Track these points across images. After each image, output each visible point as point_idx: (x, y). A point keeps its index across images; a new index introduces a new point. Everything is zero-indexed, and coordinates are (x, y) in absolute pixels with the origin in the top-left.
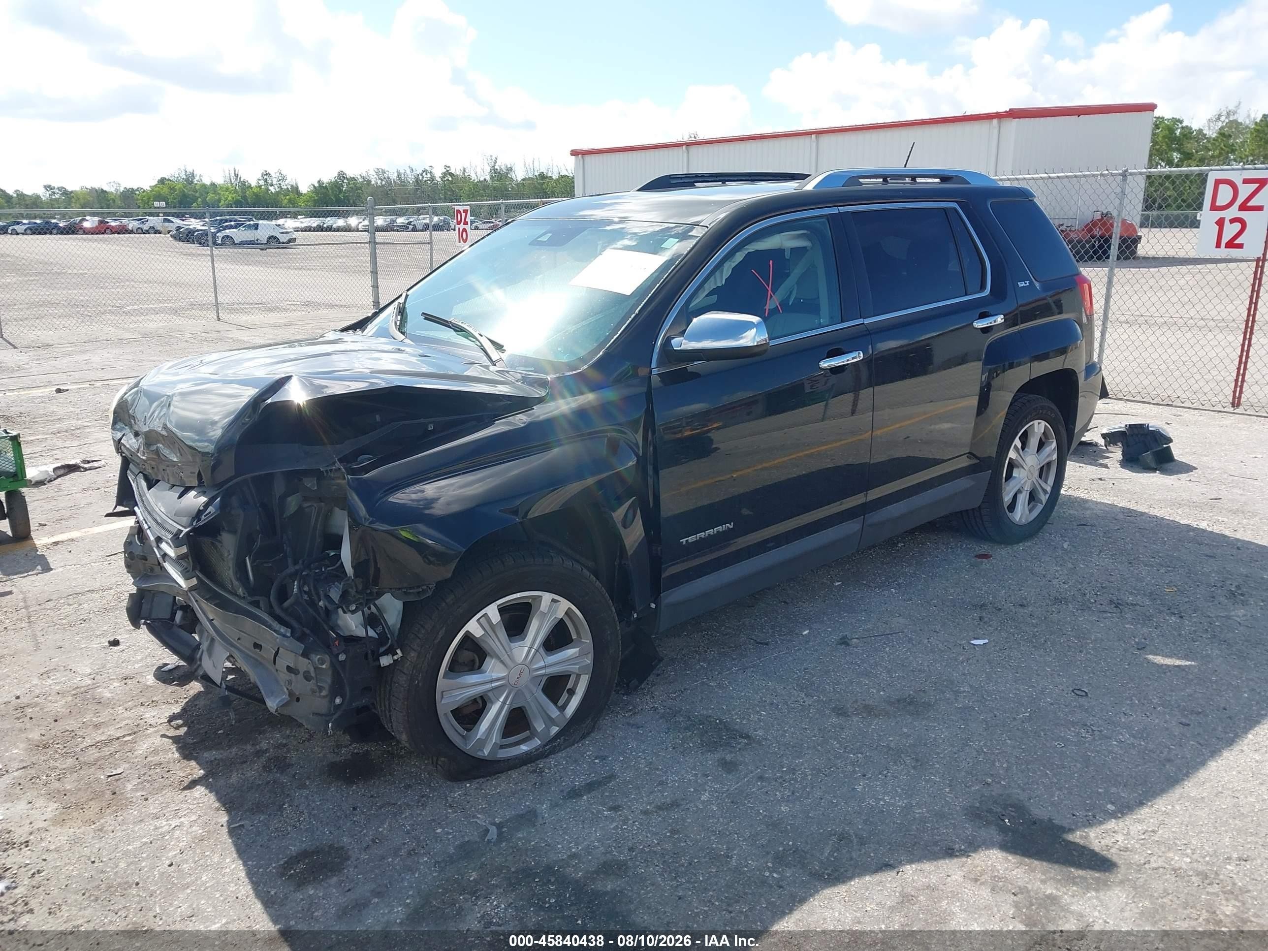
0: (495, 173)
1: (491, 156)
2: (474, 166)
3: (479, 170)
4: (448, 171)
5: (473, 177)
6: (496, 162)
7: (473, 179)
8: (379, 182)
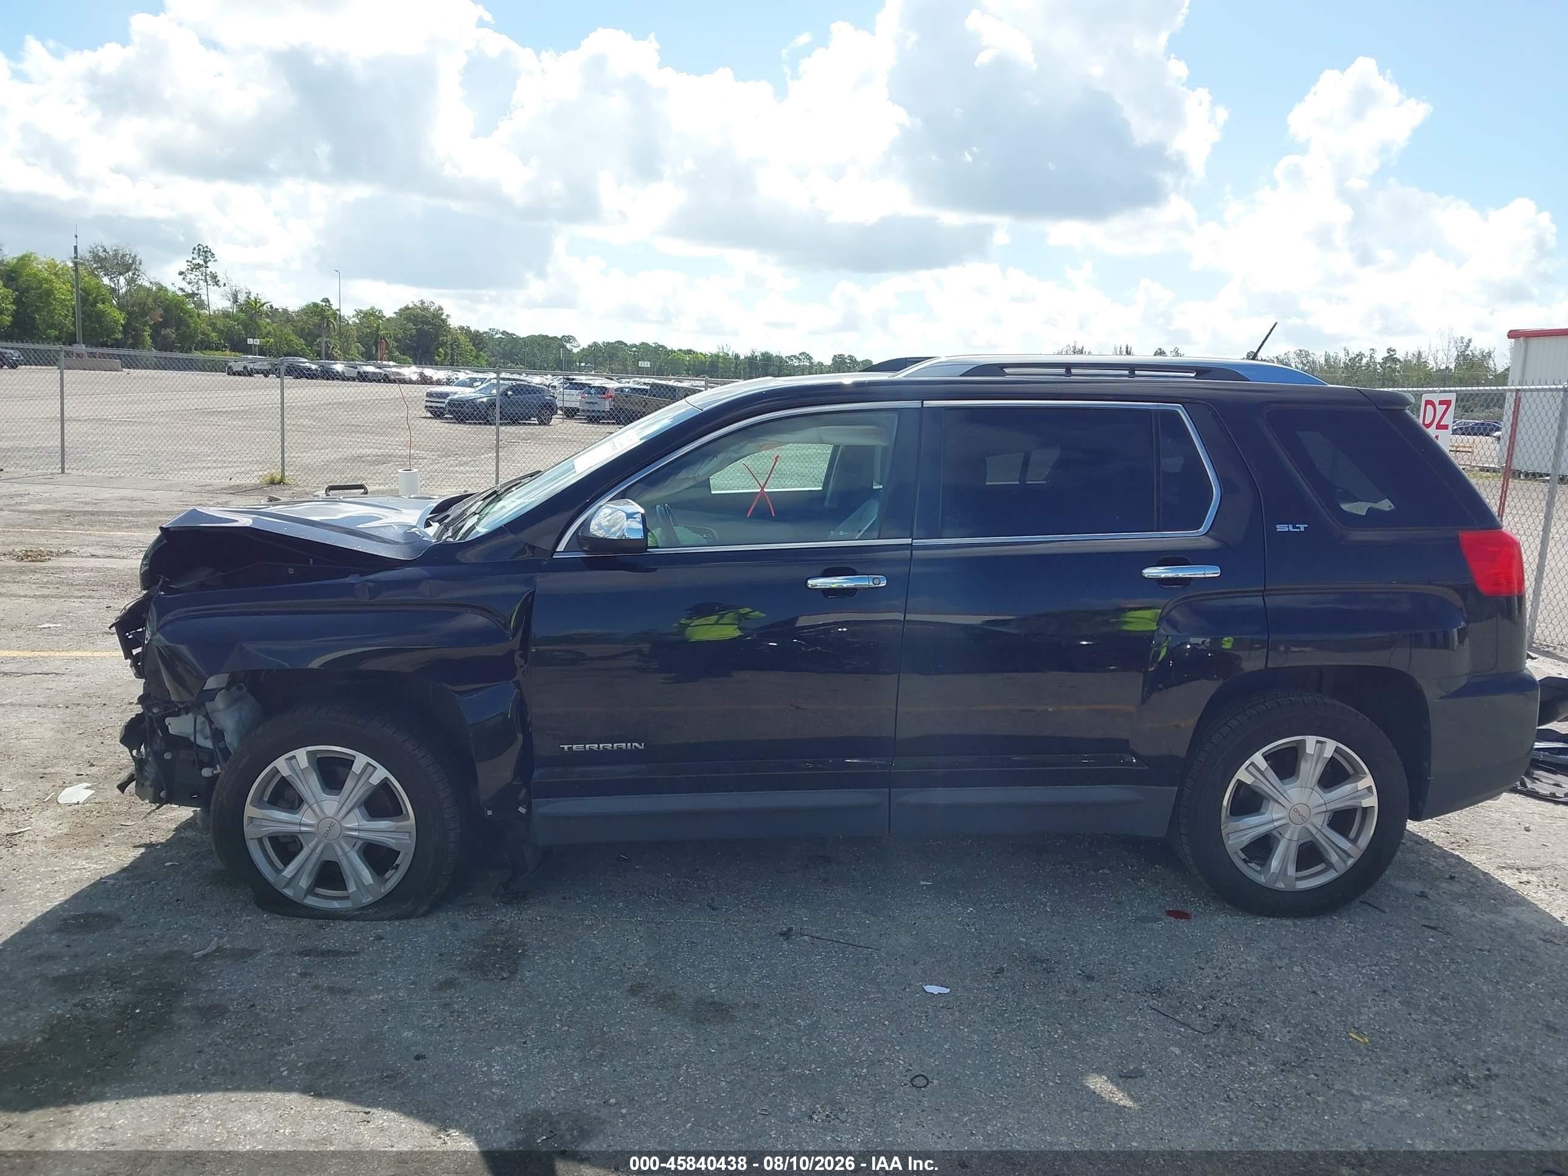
0: (1465, 359)
1: (1462, 338)
2: (1434, 350)
3: (1440, 355)
4: (1391, 355)
5: (1431, 364)
6: (1468, 346)
7: (1430, 366)
8: (1300, 366)
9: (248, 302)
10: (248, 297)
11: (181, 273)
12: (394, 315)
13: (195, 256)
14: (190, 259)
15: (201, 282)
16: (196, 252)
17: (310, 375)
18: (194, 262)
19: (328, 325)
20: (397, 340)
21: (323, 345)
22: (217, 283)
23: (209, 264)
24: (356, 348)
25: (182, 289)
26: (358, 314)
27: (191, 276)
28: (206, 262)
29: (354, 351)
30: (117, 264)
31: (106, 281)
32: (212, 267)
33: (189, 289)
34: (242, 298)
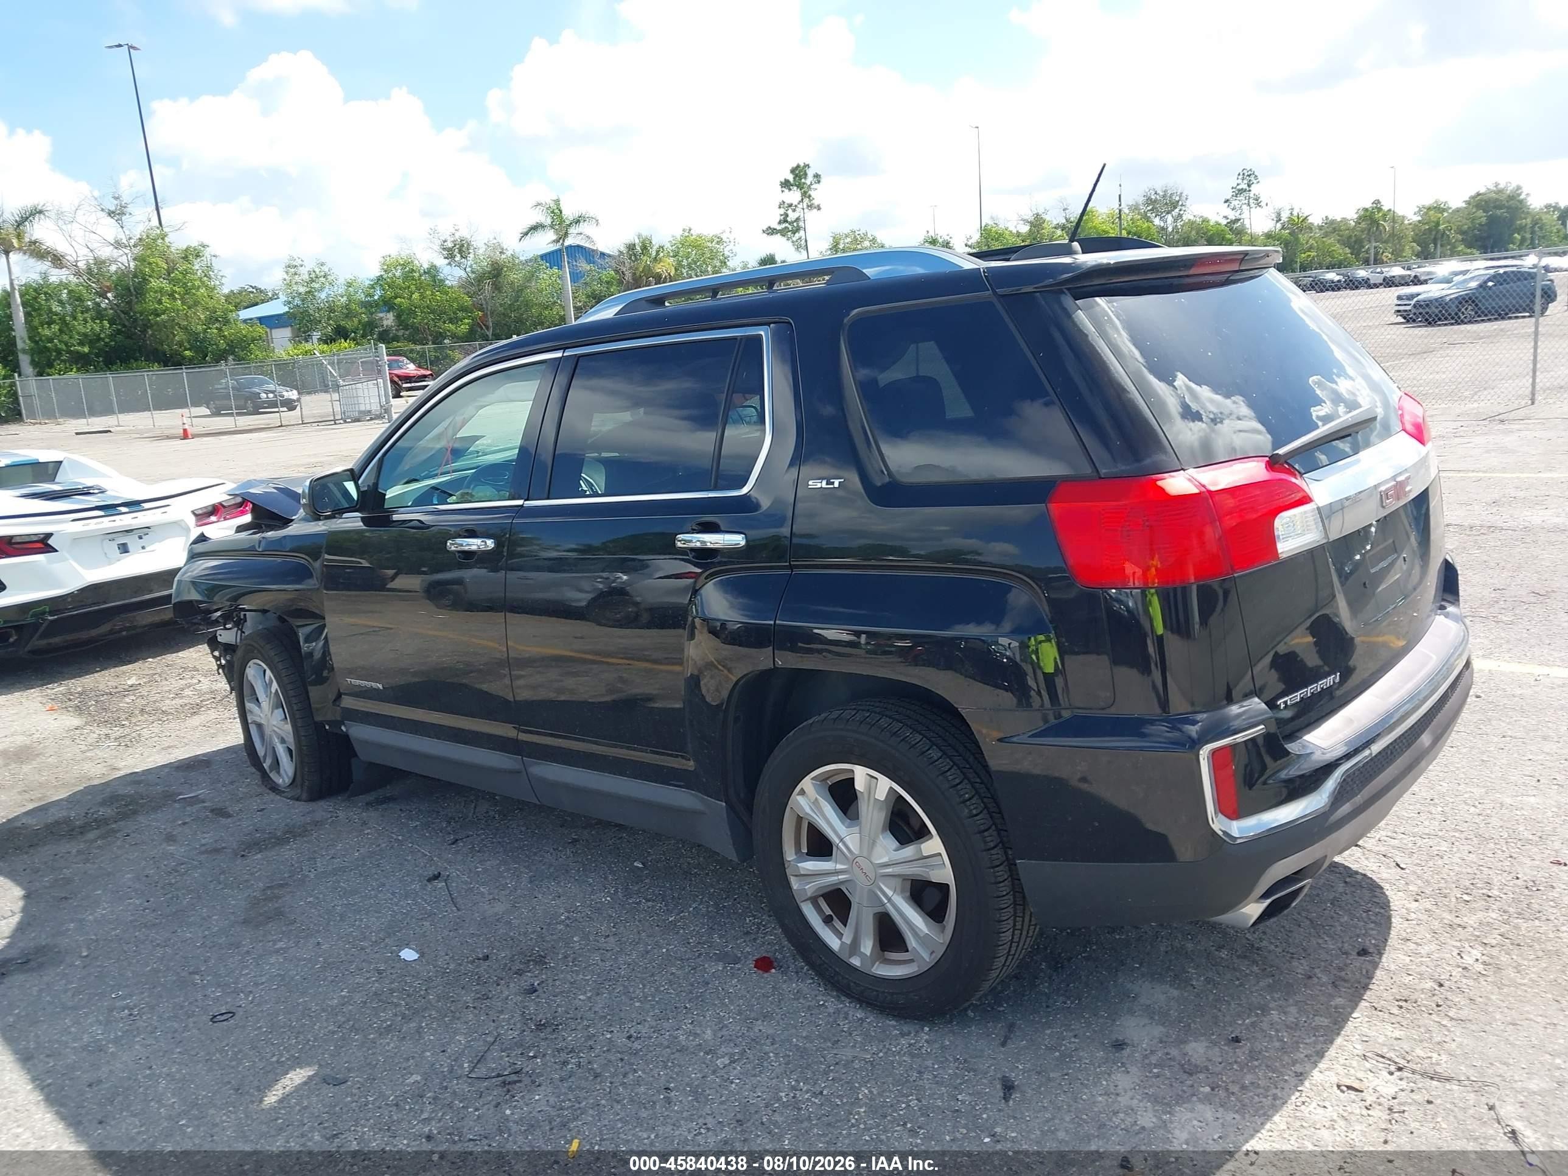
9: (1290, 219)
10: (1291, 214)
11: (1226, 201)
12: (1464, 205)
13: (1240, 181)
14: (1235, 186)
15: (1244, 207)
16: (1240, 177)
17: (1335, 287)
18: (1239, 187)
19: (1377, 228)
20: (1463, 233)
21: (1372, 251)
22: (1258, 205)
23: (1253, 187)
24: (1410, 248)
25: (1226, 217)
26: (1420, 210)
27: (1235, 203)
28: (1249, 186)
29: (1408, 252)
30: (1166, 204)
31: (1157, 221)
32: (1255, 189)
33: (1232, 215)
34: (1285, 217)
